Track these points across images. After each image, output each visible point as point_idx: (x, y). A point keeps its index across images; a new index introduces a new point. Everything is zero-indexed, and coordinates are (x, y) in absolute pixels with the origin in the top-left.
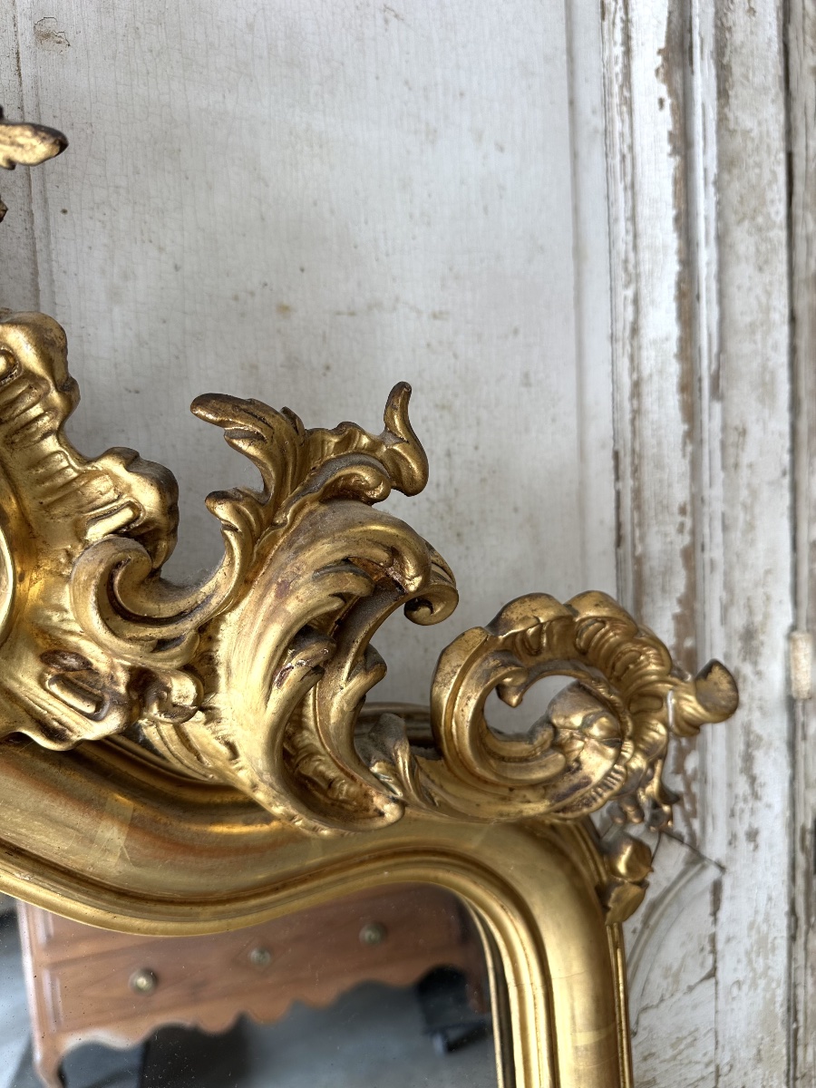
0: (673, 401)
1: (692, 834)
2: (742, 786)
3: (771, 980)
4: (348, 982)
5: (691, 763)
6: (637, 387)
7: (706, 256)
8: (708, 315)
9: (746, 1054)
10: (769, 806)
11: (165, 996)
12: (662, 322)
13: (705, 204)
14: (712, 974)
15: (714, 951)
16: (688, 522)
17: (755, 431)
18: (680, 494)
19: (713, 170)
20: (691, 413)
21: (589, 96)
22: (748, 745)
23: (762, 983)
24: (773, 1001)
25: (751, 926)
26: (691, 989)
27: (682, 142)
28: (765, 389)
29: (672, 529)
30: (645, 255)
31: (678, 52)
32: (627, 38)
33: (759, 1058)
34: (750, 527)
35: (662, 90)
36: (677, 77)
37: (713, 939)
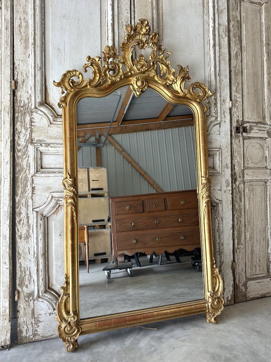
0: (214, 76)
1: (216, 116)
2: (223, 116)
3: (228, 139)
4: (177, 248)
5: (216, 109)
6: (210, 75)
7: (217, 63)
8: (218, 68)
9: (225, 146)
10: (227, 119)
11: (139, 245)
12: (213, 69)
13: (217, 59)
14: (220, 134)
15: (220, 132)
16: (215, 87)
17: (224, 80)
18: (214, 84)
19: (218, 56)
20: (216, 77)
21: (206, 50)
22: (224, 112)
23: (226, 139)
24: (228, 141)
25: (225, 131)
26: (217, 135)
27: (215, 53)
28: (226, 76)
29: (214, 87)
30: (211, 63)
31: (214, 45)
32: (210, 45)
33: (226, 147)
34: (224, 90)
35: (213, 49)
36: (214, 48)
37: (220, 130)
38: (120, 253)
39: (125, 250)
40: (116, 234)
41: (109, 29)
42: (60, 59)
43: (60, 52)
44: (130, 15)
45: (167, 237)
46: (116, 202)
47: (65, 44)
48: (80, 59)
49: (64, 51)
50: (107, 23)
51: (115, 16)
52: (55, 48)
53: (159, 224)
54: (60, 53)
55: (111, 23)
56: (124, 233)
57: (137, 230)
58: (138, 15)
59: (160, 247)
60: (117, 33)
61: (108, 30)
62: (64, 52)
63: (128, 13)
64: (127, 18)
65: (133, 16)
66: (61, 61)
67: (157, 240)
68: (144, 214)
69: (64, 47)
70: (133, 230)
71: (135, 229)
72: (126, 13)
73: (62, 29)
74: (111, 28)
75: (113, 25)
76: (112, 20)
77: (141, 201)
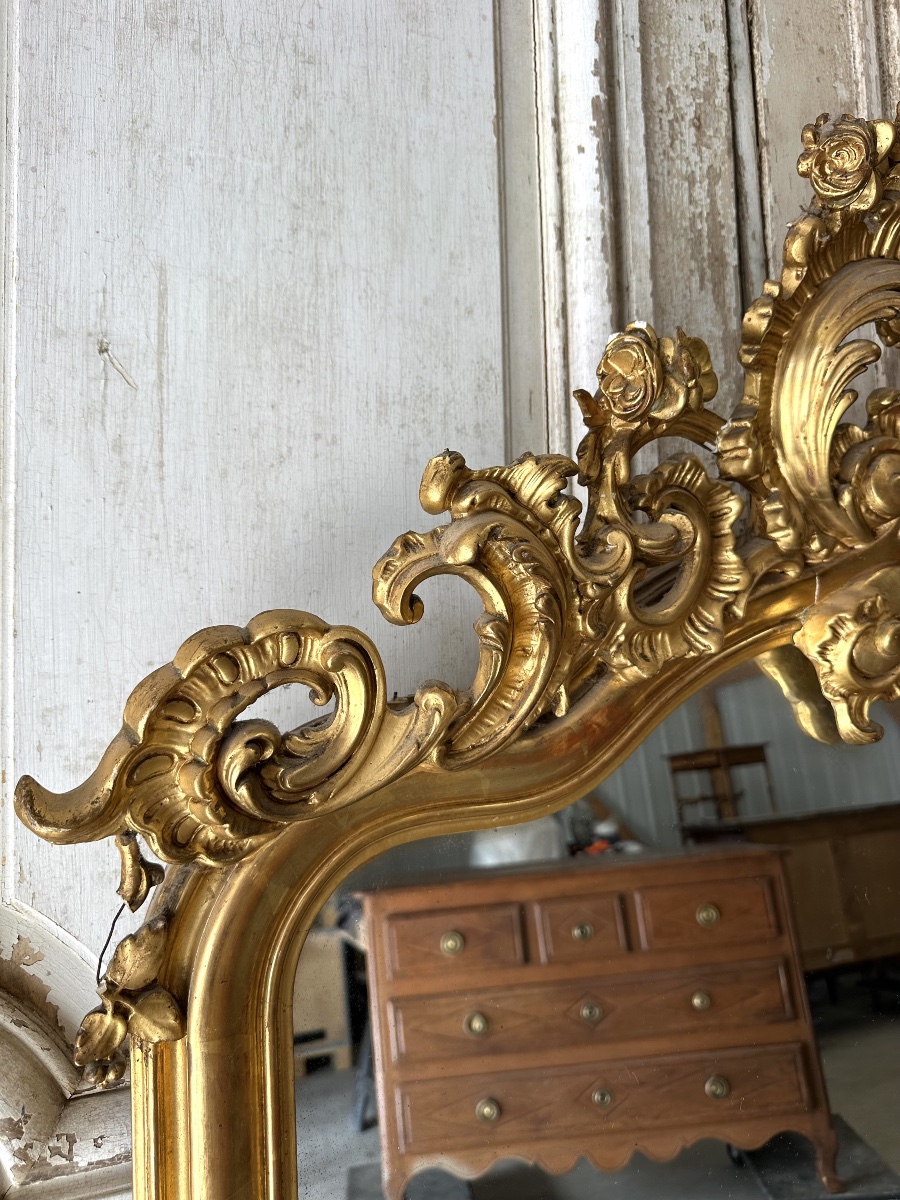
4: (691, 1137)
11: (509, 1128)
38: (419, 1165)
39: (444, 1150)
40: (396, 1075)
41: (569, 151)
42: (118, 446)
43: (113, 374)
44: (723, 42)
45: (642, 1084)
46: (395, 917)
47: (162, 295)
48: (317, 437)
49: (152, 356)
50: (556, 98)
51: (620, 43)
52: (59, 333)
53: (601, 1019)
54: (117, 387)
55: (595, 102)
56: (433, 1071)
57: (496, 1050)
58: (776, 41)
59: (613, 1132)
60: (644, 187)
61: (559, 163)
62: (152, 375)
63: (708, 28)
64: (705, 62)
65: (741, 52)
66: (124, 464)
67: (597, 1097)
68: (530, 974)
69: (154, 327)
70: (479, 1054)
71: (488, 1044)
72: (698, 23)
73: (135, 137)
74: (592, 143)
75: (608, 114)
76: (603, 70)
77: (514, 912)
